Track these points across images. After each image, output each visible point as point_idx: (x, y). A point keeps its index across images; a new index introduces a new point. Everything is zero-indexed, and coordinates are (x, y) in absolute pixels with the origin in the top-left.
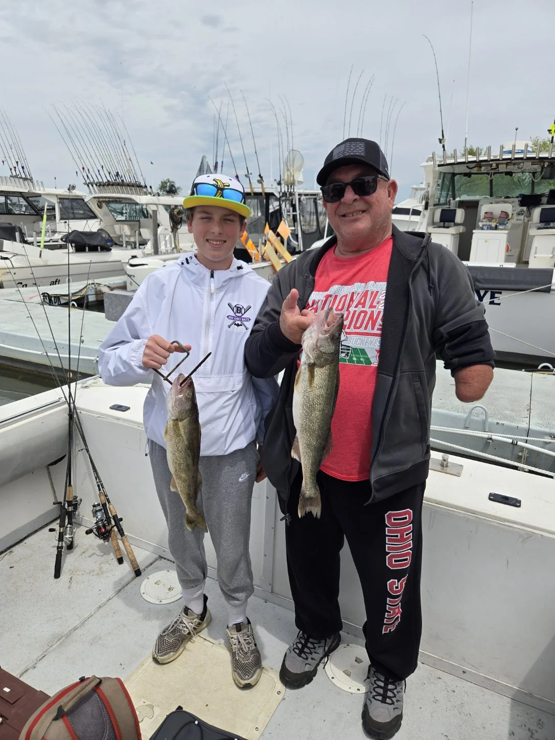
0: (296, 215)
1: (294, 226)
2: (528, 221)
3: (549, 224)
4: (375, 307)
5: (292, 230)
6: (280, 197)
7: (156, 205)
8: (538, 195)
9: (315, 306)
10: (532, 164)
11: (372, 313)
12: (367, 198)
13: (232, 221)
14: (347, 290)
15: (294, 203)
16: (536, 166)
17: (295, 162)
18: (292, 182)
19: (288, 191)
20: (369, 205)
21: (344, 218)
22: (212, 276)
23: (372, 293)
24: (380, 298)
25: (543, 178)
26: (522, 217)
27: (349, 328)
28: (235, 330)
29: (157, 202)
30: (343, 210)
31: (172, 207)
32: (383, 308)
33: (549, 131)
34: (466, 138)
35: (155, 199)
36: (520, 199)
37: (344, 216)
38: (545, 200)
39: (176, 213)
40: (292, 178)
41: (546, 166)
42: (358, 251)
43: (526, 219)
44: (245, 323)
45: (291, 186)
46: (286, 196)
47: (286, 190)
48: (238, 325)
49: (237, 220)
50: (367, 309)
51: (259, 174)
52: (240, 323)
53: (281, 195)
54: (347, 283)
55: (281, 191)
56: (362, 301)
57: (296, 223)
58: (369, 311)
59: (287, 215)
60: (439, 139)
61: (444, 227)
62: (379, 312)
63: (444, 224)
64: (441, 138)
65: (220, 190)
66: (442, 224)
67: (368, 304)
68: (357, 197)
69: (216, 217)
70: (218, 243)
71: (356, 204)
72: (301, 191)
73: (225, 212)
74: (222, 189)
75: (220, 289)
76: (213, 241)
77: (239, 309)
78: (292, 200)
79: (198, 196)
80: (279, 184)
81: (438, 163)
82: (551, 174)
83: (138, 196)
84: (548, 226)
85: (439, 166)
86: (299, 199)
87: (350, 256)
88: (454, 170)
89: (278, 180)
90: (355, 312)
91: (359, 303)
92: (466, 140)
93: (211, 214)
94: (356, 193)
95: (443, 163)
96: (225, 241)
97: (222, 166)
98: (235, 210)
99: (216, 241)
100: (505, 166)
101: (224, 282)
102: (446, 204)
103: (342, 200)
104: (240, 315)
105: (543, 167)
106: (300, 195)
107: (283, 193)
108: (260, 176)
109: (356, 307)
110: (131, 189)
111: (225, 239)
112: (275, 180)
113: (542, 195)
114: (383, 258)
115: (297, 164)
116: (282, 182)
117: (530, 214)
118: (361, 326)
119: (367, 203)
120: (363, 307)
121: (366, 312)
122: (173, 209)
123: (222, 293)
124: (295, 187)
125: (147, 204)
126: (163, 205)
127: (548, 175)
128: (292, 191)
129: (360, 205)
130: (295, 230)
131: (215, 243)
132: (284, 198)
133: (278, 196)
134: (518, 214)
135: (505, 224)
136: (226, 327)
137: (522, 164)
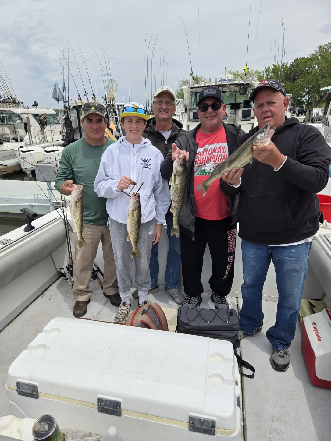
0: (117, 117)
1: (117, 124)
2: (236, 117)
3: (246, 118)
4: (225, 153)
5: (115, 127)
6: (107, 108)
7: (27, 114)
8: (238, 103)
9: (200, 153)
10: (235, 87)
11: (224, 155)
12: (217, 111)
13: (141, 122)
14: (212, 146)
15: (115, 110)
16: (237, 88)
17: (113, 86)
18: (113, 98)
19: (111, 104)
20: (217, 114)
21: (207, 118)
22: (134, 147)
23: (223, 147)
24: (226, 149)
25: (240, 94)
26: (232, 115)
27: (216, 161)
28: (145, 170)
29: (28, 112)
30: (207, 115)
31: (40, 115)
32: (228, 153)
33: (244, 70)
34: (201, 73)
35: (26, 111)
36: (230, 105)
37: (207, 117)
38: (242, 105)
39: (42, 118)
40: (112, 96)
41: (242, 88)
42: (212, 131)
43: (234, 116)
44: (149, 166)
45: (113, 101)
46: (110, 107)
47: (110, 103)
48: (146, 167)
49: (142, 121)
50: (222, 153)
51: (92, 94)
52: (146, 166)
53: (107, 106)
54: (211, 144)
55: (107, 104)
56: (220, 151)
57: (117, 122)
58: (223, 154)
59: (112, 117)
60: (190, 74)
61: (195, 122)
62: (227, 155)
63: (195, 120)
64: (191, 73)
65: (135, 109)
66: (194, 120)
67: (222, 152)
68: (213, 111)
69: (134, 121)
70: (135, 132)
71: (212, 113)
72: (118, 103)
73: (138, 119)
74: (136, 109)
75: (137, 152)
76: (133, 131)
77: (146, 161)
78: (114, 109)
79: (127, 112)
80: (105, 99)
81: (190, 87)
82: (244, 92)
83: (15, 109)
84: (246, 119)
85: (191, 88)
86: (118, 108)
87: (208, 133)
88: (196, 91)
89: (104, 97)
90: (217, 155)
91: (218, 152)
92: (201, 74)
93: (132, 119)
94: (212, 109)
95: (193, 87)
96: (138, 131)
97: (68, 90)
98: (142, 117)
99: (135, 131)
100: (222, 88)
101: (139, 149)
102: (194, 109)
103: (207, 111)
104: (146, 163)
105: (240, 89)
106: (118, 106)
107: (108, 105)
108: (93, 95)
109: (218, 153)
110: (9, 105)
111: (138, 130)
112: (103, 97)
113: (240, 103)
114: (222, 134)
115: (114, 88)
116: (107, 98)
117: (236, 113)
118: (221, 160)
119: (216, 113)
120: (220, 153)
121: (222, 155)
122: (41, 116)
123: (138, 153)
124: (115, 101)
125: (21, 114)
126: (31, 114)
127: (243, 92)
128: (113, 103)
129: (214, 114)
130: (117, 126)
131: (134, 132)
132: (109, 108)
133: (105, 107)
134: (231, 114)
135: (226, 119)
136: (141, 168)
137: (230, 87)
